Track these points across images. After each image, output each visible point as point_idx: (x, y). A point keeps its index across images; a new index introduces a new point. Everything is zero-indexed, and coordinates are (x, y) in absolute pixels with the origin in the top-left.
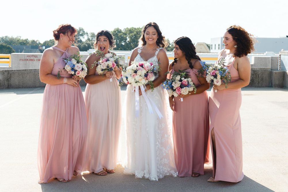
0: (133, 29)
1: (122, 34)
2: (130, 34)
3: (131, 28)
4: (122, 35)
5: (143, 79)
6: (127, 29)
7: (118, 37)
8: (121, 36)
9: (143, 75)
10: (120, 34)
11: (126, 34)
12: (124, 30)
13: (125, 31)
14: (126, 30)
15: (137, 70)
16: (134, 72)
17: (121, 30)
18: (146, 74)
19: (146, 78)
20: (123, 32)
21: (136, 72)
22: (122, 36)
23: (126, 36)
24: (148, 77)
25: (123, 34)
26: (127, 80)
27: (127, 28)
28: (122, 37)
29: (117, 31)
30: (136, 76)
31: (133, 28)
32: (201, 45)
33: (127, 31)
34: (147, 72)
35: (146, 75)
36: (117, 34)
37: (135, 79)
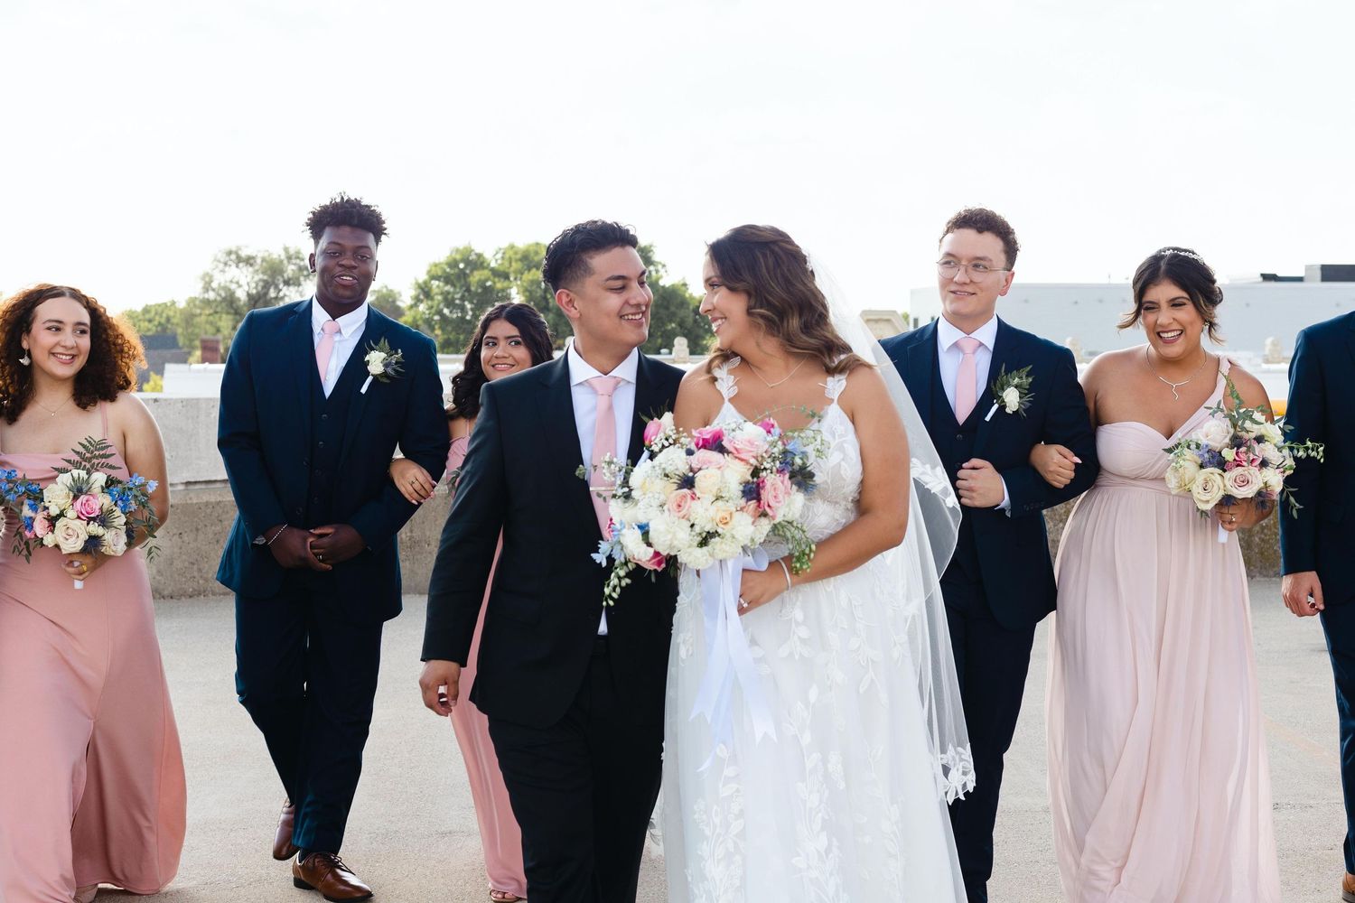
0: (537, 253)
1: (486, 273)
2: (522, 274)
3: (530, 246)
4: (487, 280)
5: (737, 516)
6: (510, 253)
7: (468, 290)
8: (482, 284)
9: (735, 489)
10: (476, 277)
11: (506, 276)
12: (499, 256)
13: (503, 258)
14: (507, 256)
15: (691, 470)
16: (681, 487)
17: (479, 256)
18: (747, 483)
19: (753, 503)
20: (493, 265)
21: (687, 482)
22: (489, 284)
23: (506, 284)
24: (767, 495)
25: (490, 273)
26: (649, 545)
27: (512, 247)
28: (487, 290)
29: (462, 260)
30: (695, 504)
31: (537, 244)
32: (877, 321)
33: (510, 259)
34: (756, 472)
35: (752, 491)
36: (463, 275)
37: (692, 526)
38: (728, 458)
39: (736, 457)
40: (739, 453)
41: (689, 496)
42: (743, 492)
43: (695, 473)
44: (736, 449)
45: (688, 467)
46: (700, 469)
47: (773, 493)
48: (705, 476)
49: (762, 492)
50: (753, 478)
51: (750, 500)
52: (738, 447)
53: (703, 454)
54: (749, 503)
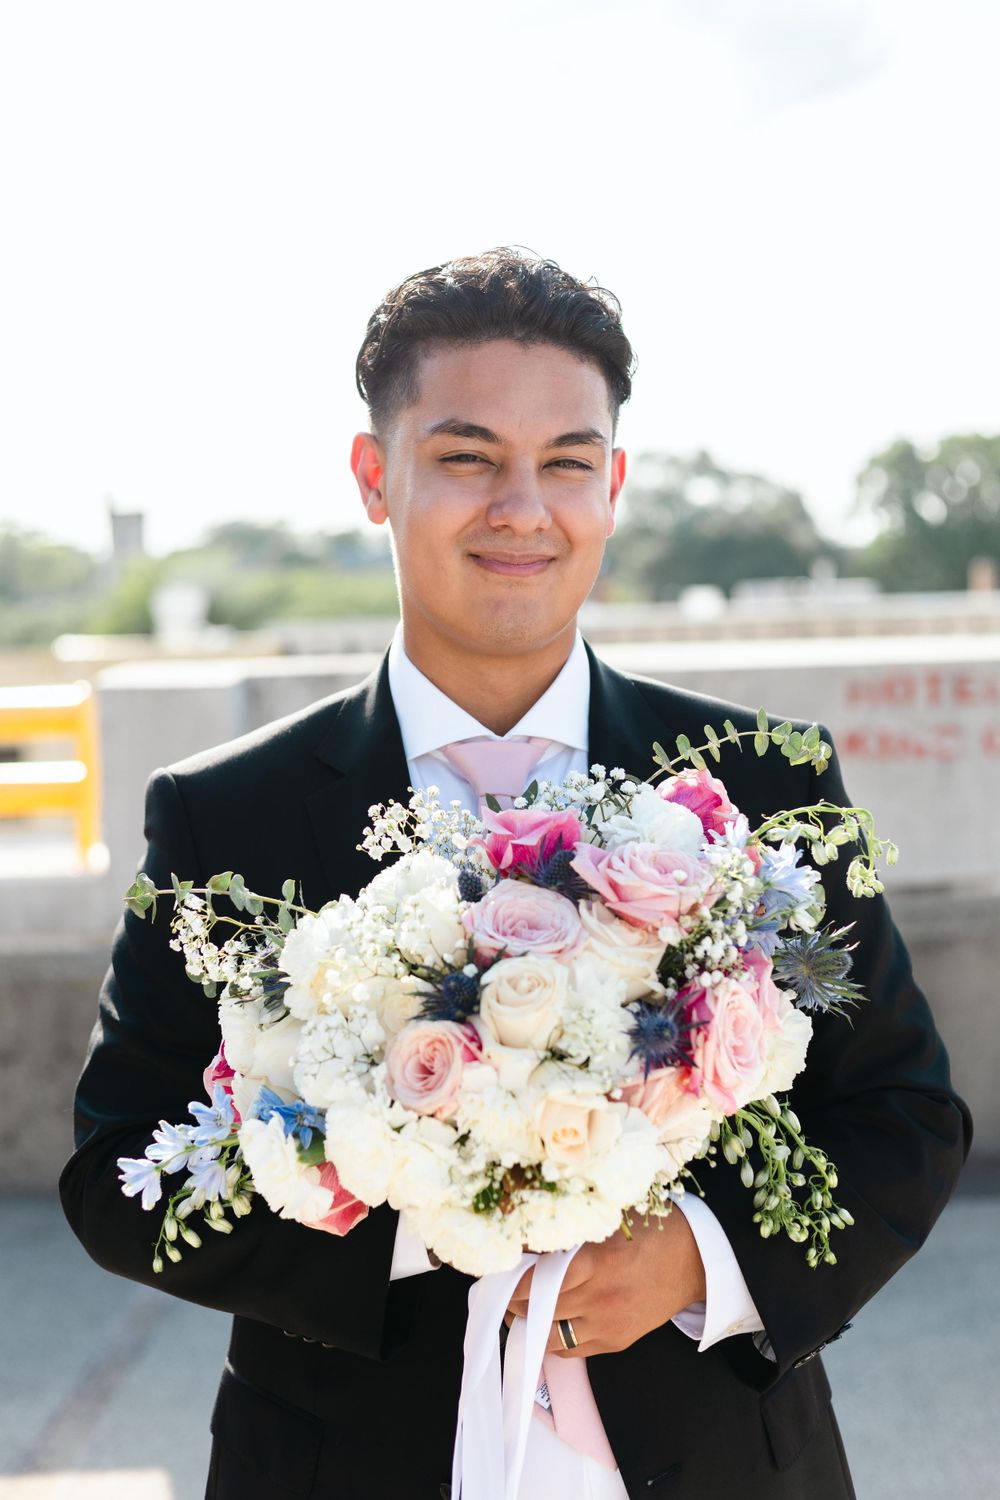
5: (612, 1117)
15: (473, 952)
16: (434, 1008)
18: (648, 1001)
19: (665, 1077)
21: (457, 996)
34: (672, 966)
35: (665, 1031)
37: (463, 1140)
38: (590, 915)
39: (618, 915)
40: (621, 899)
41: (458, 1050)
42: (636, 1034)
43: (485, 965)
44: (614, 886)
45: (461, 943)
46: (501, 954)
47: (730, 1039)
48: (513, 983)
49: (696, 1039)
50: (663, 981)
51: (659, 1065)
52: (620, 879)
53: (512, 898)
54: (655, 1074)
